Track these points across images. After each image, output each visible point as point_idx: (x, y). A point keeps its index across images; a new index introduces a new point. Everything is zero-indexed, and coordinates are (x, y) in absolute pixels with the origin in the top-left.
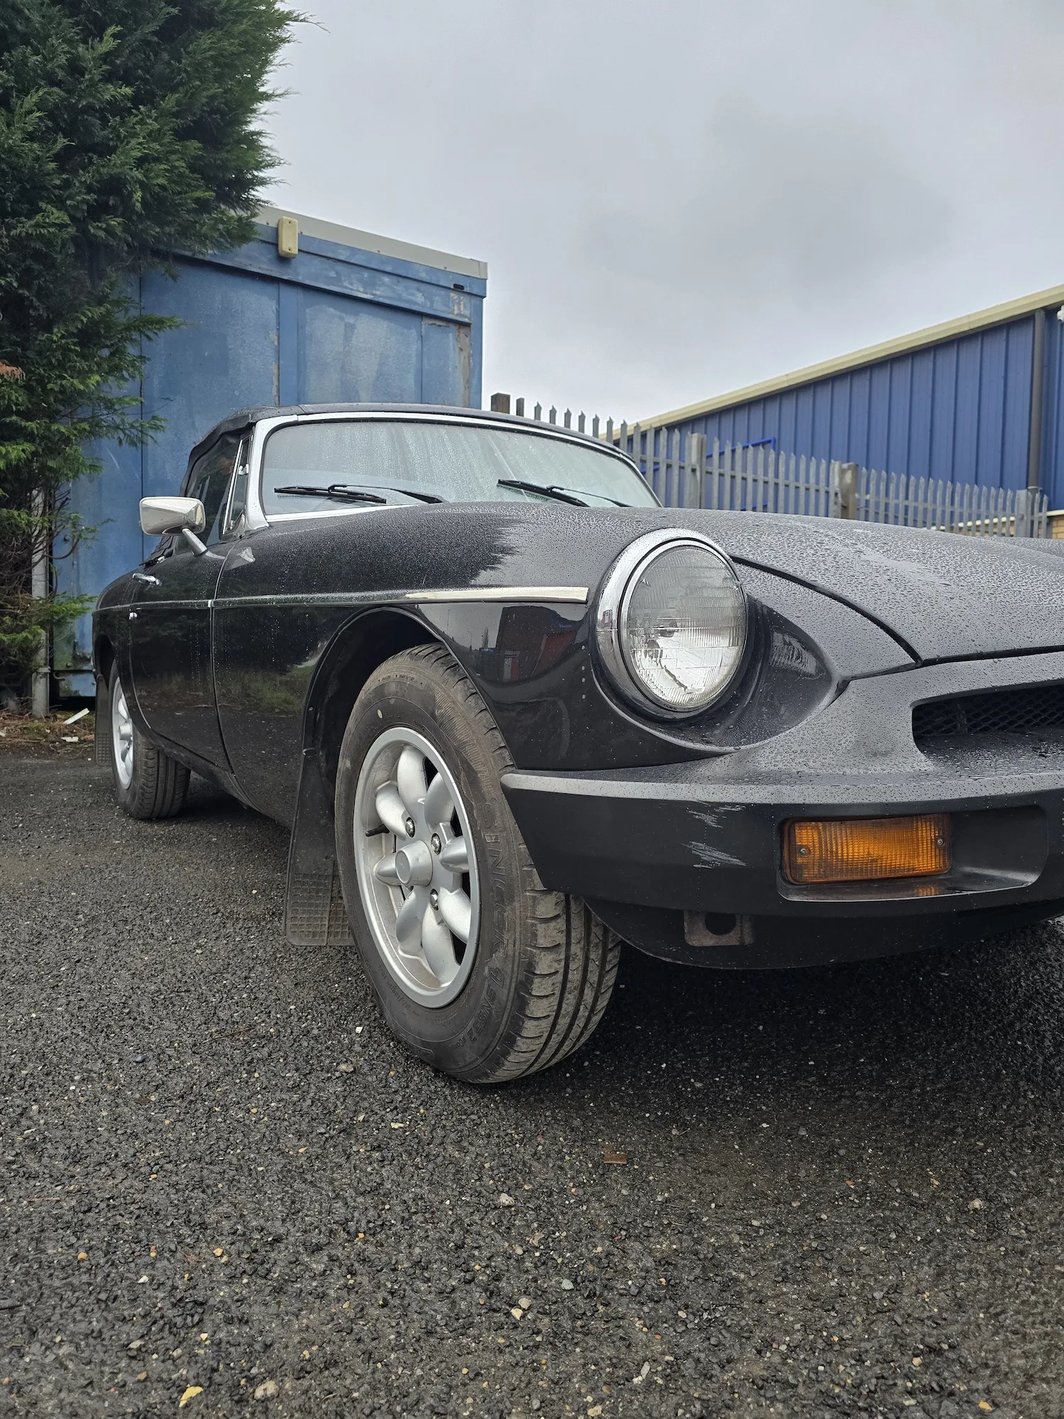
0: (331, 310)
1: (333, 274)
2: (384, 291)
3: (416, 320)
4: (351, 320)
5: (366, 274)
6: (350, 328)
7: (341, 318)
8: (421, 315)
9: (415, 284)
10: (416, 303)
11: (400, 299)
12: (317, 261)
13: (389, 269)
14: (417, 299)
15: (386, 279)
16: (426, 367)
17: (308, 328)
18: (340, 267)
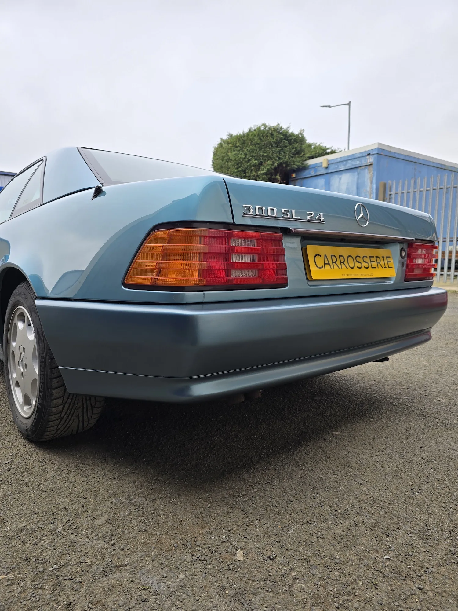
0: (336, 176)
1: (337, 166)
2: (348, 166)
3: (357, 169)
4: (340, 177)
5: (344, 163)
6: (340, 179)
7: (338, 177)
8: (358, 167)
9: (357, 159)
10: (357, 165)
11: (353, 165)
12: (333, 165)
13: (350, 158)
14: (357, 163)
15: (349, 161)
16: (359, 182)
17: (331, 183)
18: (339, 164)
